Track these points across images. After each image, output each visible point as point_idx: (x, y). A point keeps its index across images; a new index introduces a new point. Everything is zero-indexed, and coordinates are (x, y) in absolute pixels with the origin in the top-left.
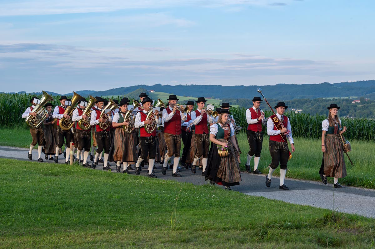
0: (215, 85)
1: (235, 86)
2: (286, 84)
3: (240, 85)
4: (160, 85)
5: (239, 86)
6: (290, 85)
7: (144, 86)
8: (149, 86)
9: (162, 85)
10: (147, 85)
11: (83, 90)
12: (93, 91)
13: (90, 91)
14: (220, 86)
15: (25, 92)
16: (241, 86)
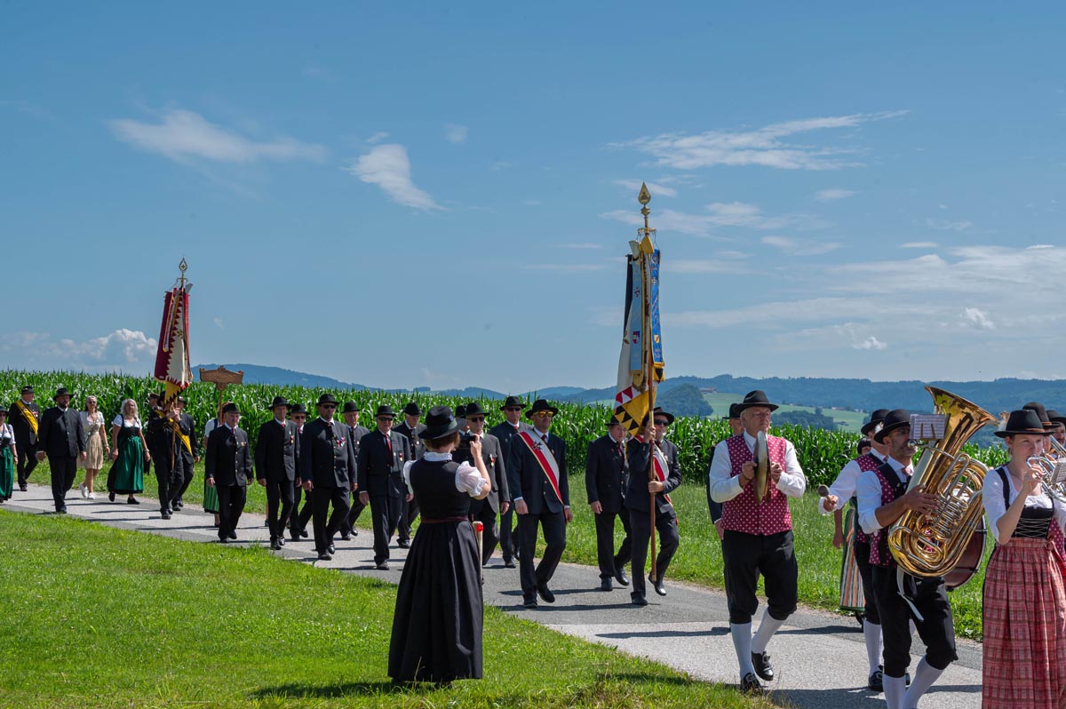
0: (854, 380)
1: (901, 382)
2: (1018, 378)
3: (912, 380)
4: (728, 377)
5: (909, 382)
6: (1028, 381)
7: (694, 378)
8: (704, 379)
9: (734, 377)
10: (698, 376)
11: (556, 385)
12: (579, 388)
13: (572, 388)
14: (866, 380)
15: (428, 389)
16: (915, 382)
